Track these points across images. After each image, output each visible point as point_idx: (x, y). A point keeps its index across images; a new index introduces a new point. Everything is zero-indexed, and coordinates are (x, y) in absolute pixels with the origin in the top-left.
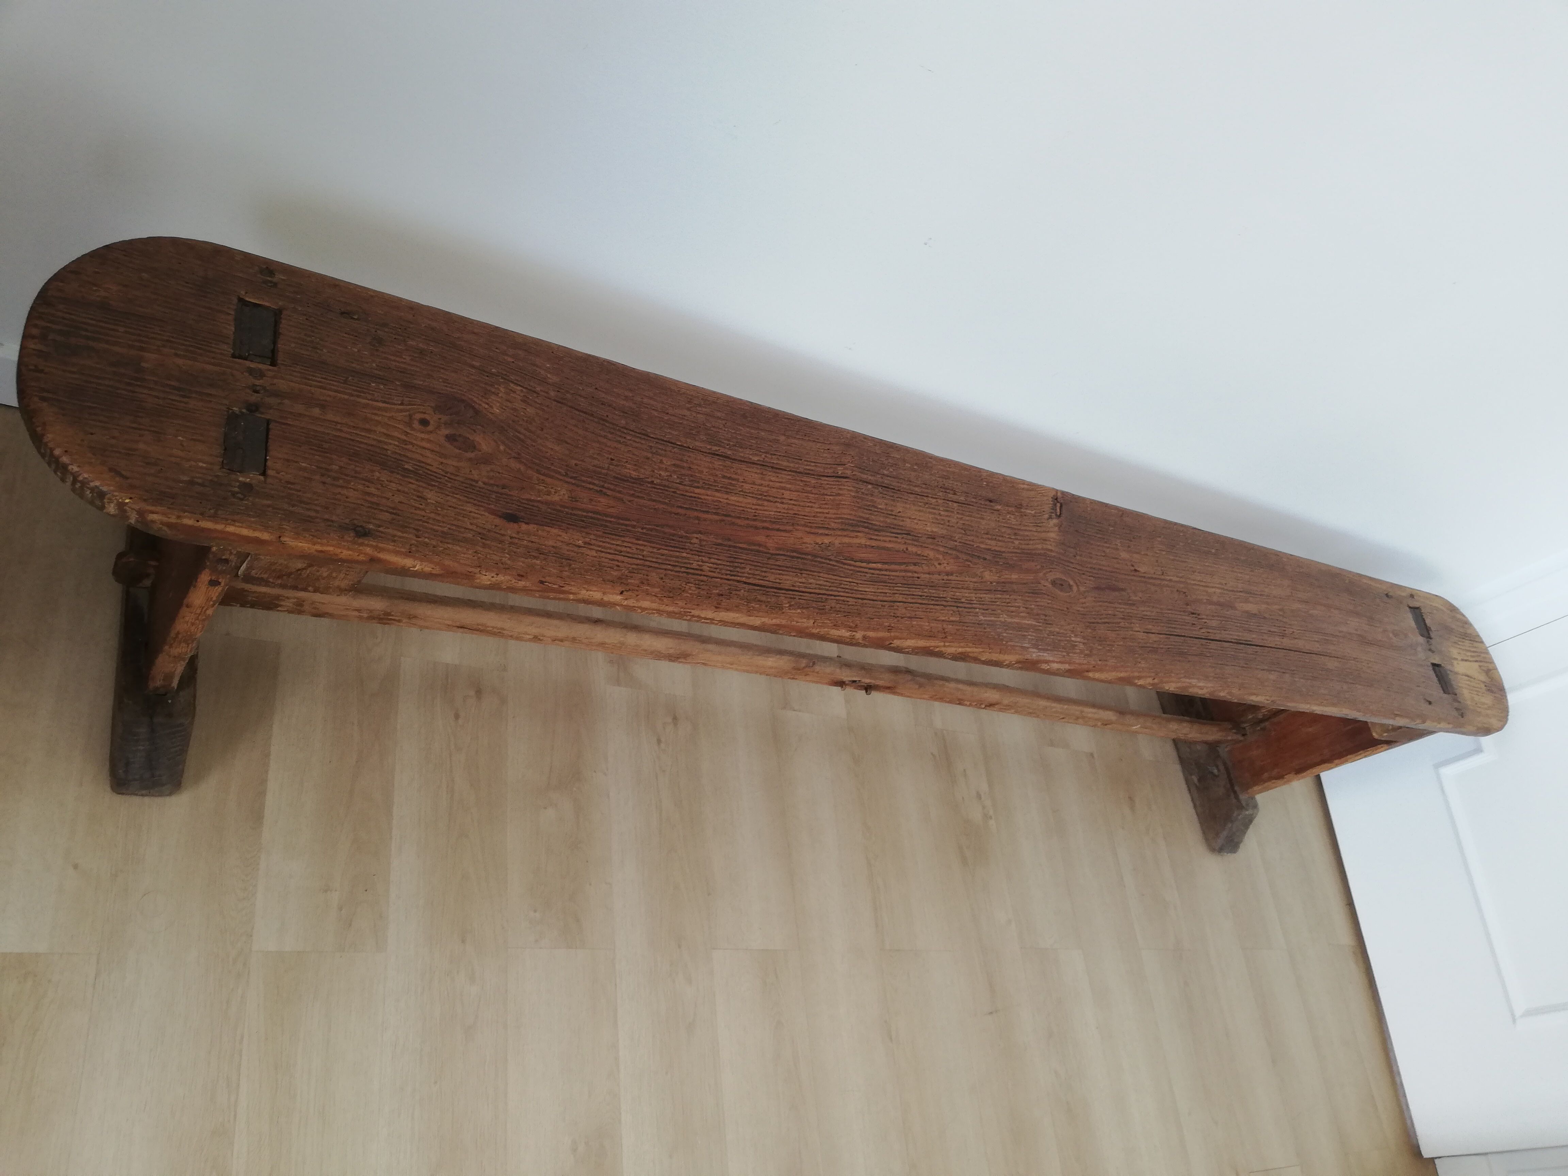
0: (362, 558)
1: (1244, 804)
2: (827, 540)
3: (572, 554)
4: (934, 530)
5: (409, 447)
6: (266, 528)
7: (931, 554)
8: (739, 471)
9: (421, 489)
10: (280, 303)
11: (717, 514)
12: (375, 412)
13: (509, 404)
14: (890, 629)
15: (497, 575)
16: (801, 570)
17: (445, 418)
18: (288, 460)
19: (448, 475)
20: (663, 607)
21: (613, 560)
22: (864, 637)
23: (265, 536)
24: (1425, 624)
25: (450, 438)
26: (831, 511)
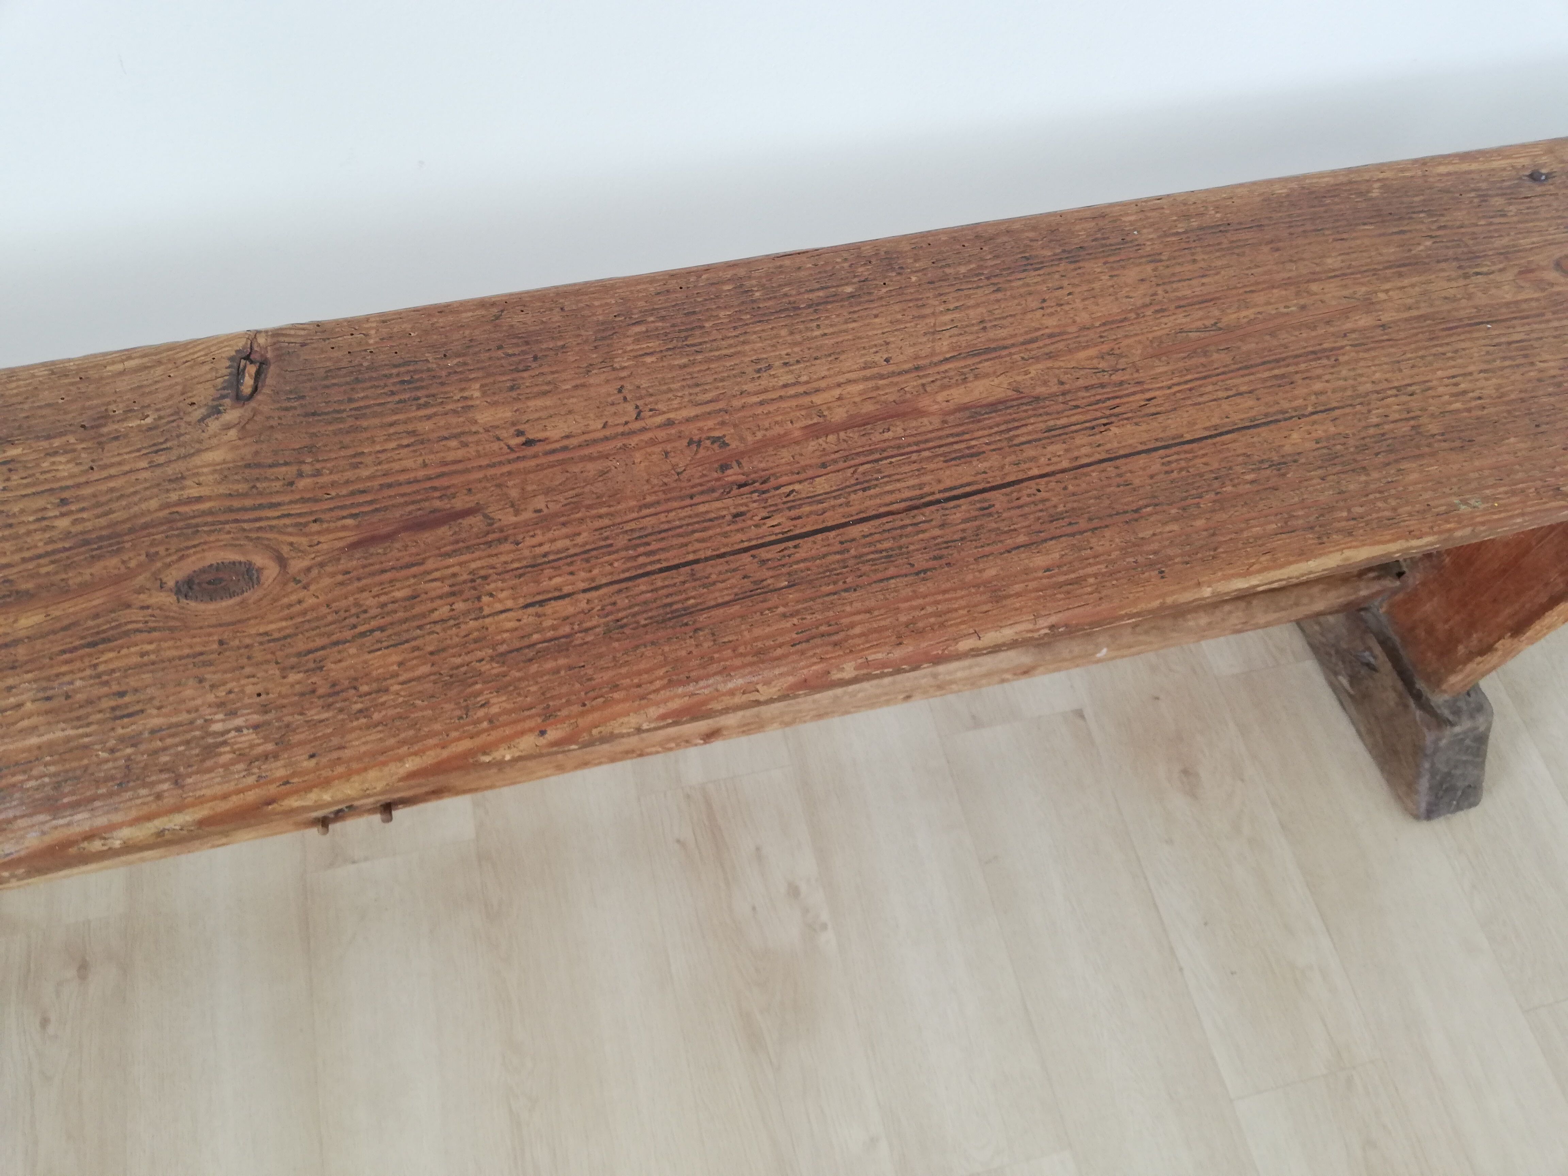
1: (1446, 713)
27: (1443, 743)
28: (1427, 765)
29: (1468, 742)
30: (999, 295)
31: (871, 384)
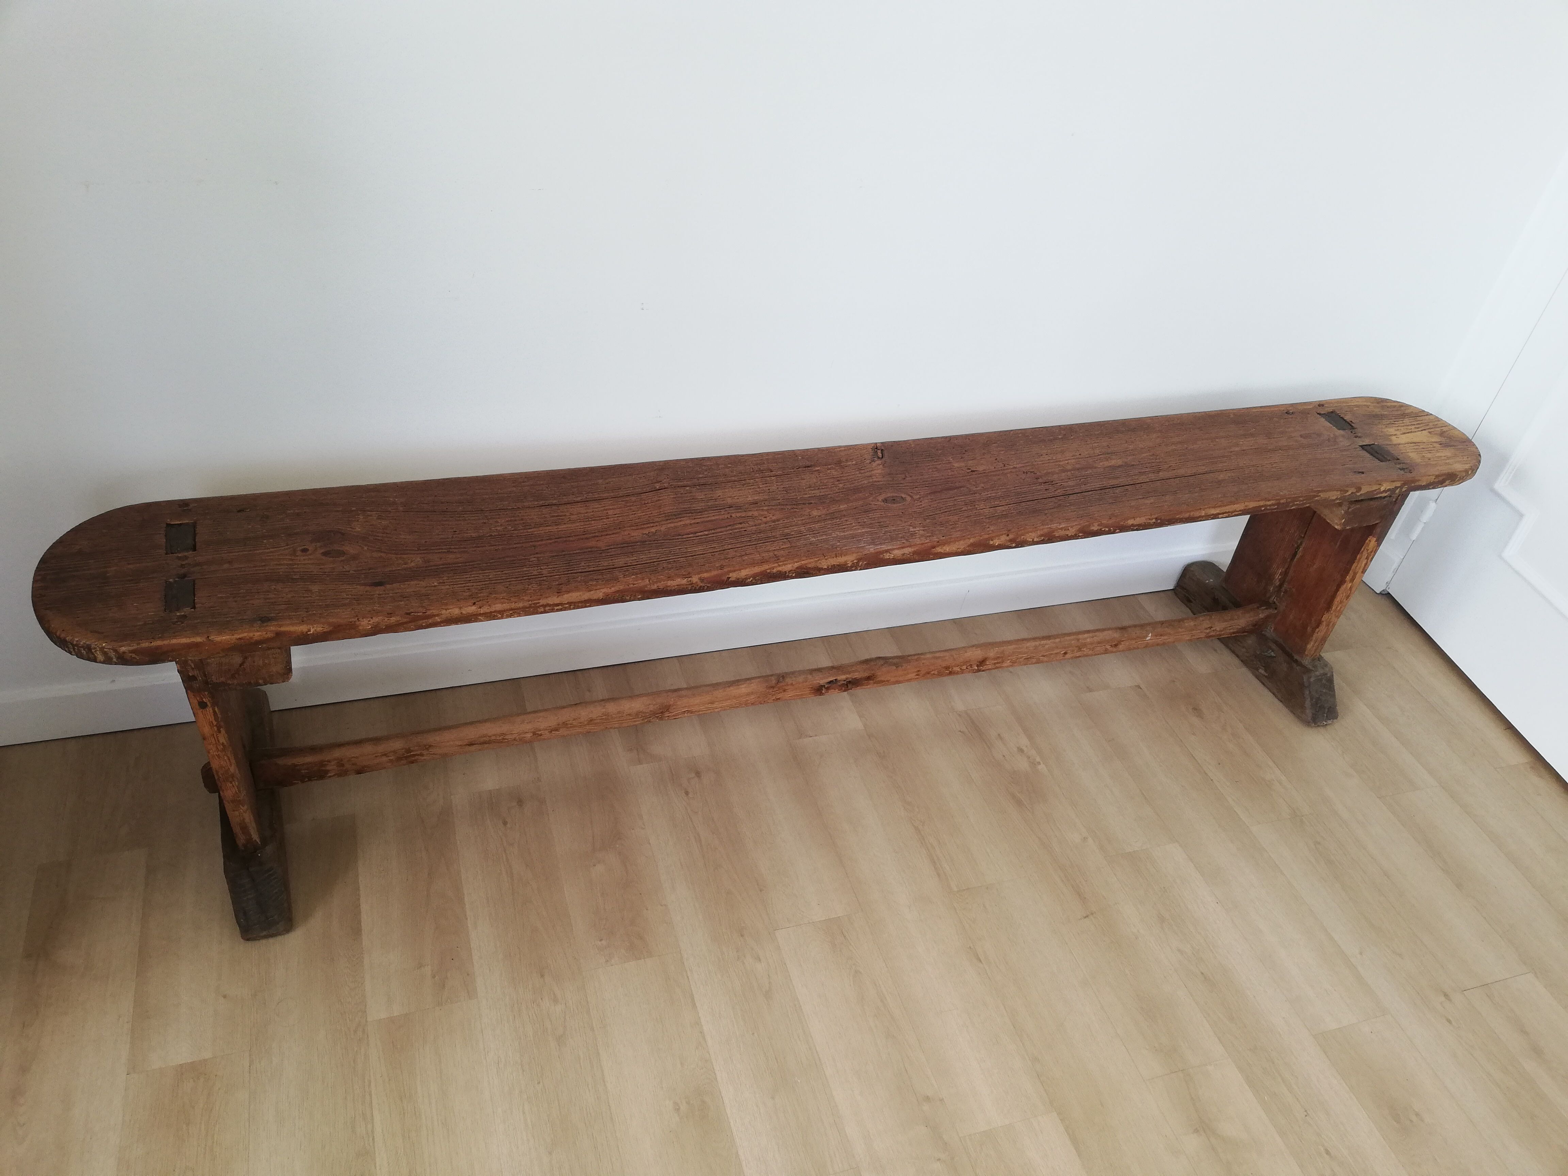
0: (270, 635)
1: (1311, 667)
2: (653, 530)
3: (429, 592)
4: (756, 498)
5: (296, 566)
6: (198, 634)
7: (756, 513)
8: (566, 510)
9: (306, 586)
10: (195, 518)
11: (550, 539)
12: (268, 555)
13: (367, 523)
14: (722, 567)
15: (372, 618)
16: (632, 552)
17: (318, 544)
18: (209, 596)
19: (326, 573)
20: (513, 605)
21: (465, 587)
22: (702, 580)
23: (198, 639)
24: (1345, 420)
25: (325, 554)
26: (653, 512)
27: (1312, 680)
28: (1307, 692)
29: (1324, 681)
30: (1111, 440)
31: (1077, 460)
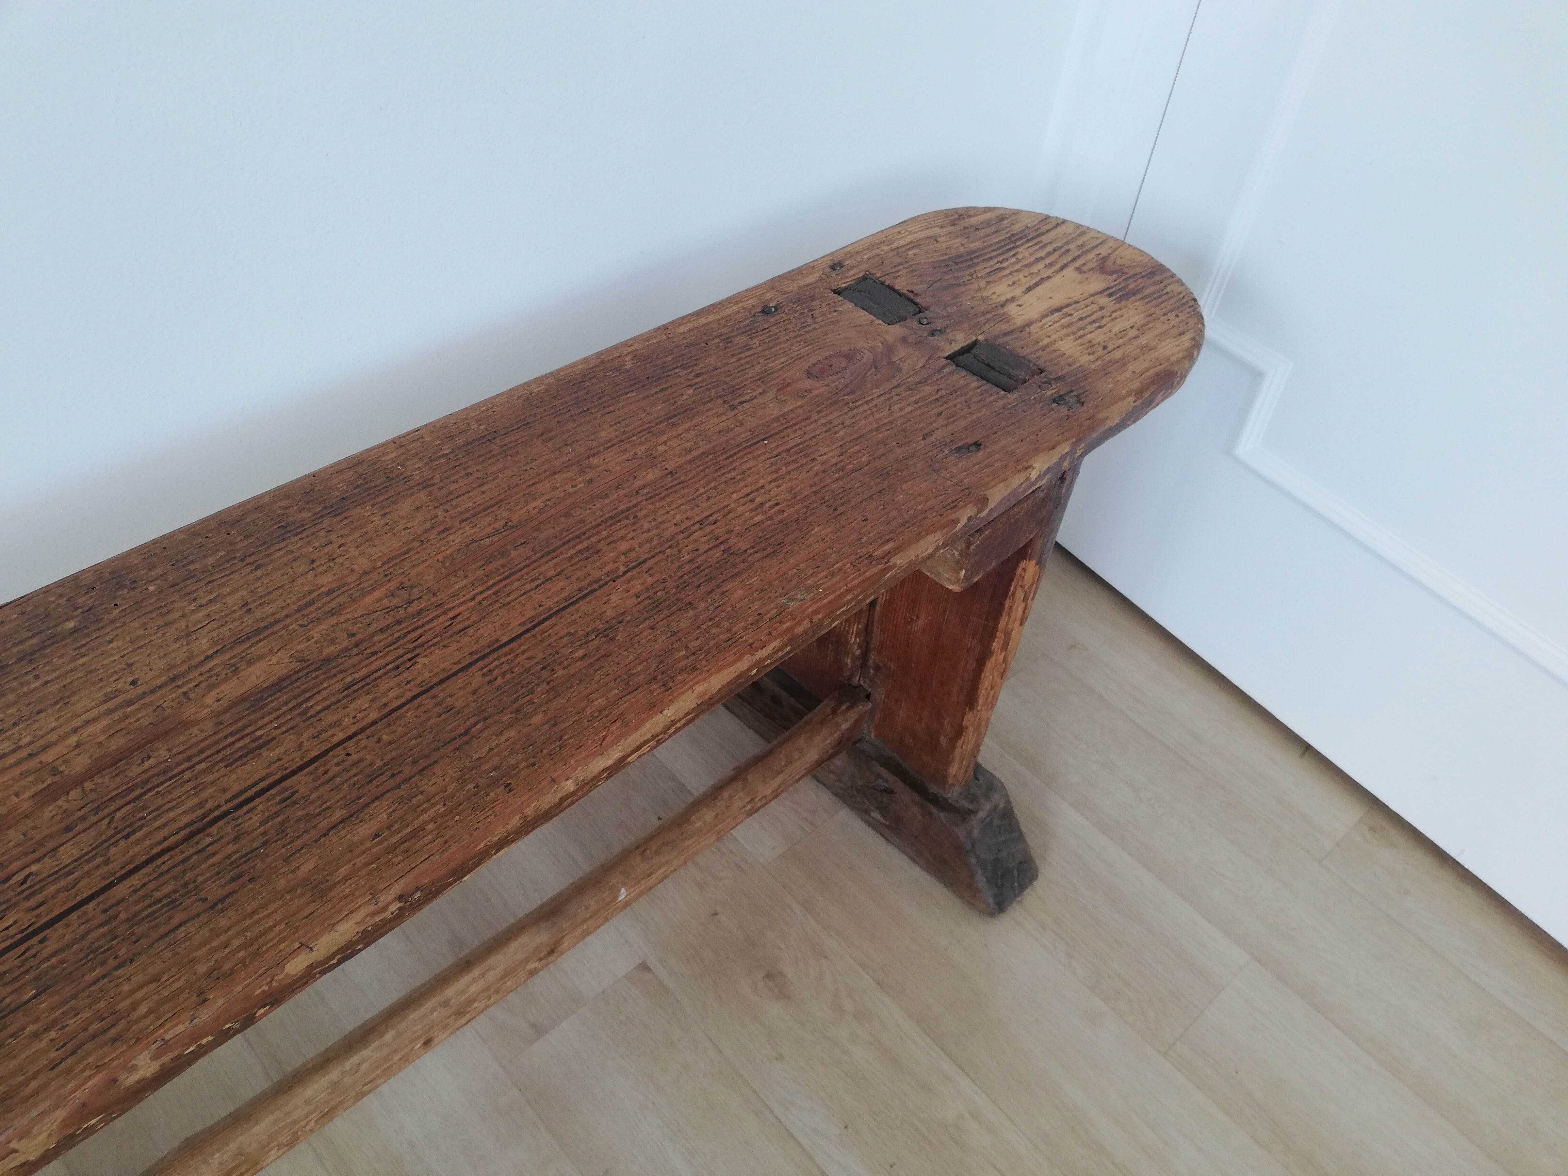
1: (965, 804)
24: (898, 292)
27: (976, 833)
28: (973, 861)
29: (996, 822)
30: (259, 573)
